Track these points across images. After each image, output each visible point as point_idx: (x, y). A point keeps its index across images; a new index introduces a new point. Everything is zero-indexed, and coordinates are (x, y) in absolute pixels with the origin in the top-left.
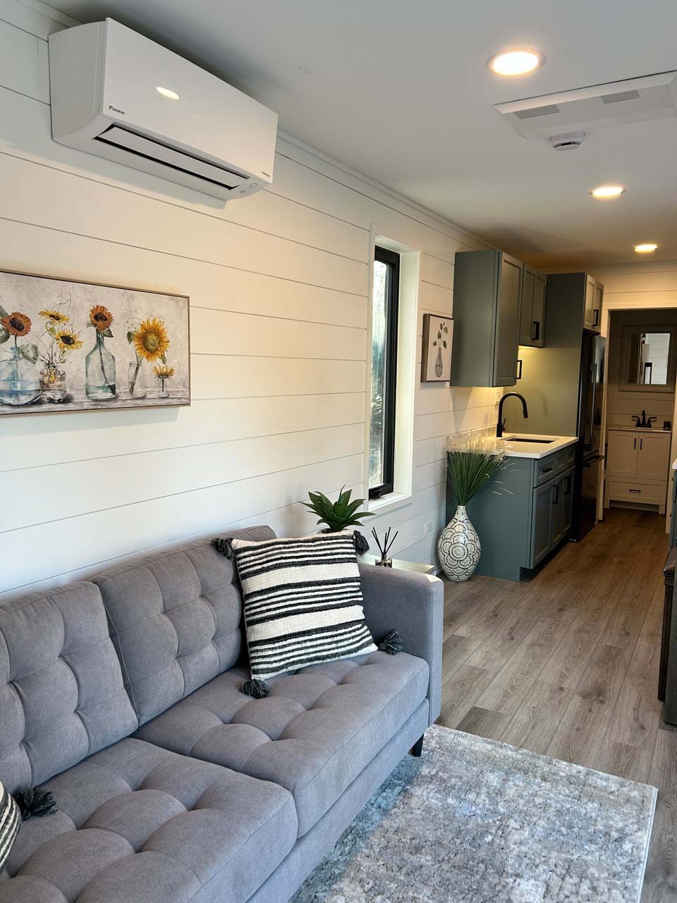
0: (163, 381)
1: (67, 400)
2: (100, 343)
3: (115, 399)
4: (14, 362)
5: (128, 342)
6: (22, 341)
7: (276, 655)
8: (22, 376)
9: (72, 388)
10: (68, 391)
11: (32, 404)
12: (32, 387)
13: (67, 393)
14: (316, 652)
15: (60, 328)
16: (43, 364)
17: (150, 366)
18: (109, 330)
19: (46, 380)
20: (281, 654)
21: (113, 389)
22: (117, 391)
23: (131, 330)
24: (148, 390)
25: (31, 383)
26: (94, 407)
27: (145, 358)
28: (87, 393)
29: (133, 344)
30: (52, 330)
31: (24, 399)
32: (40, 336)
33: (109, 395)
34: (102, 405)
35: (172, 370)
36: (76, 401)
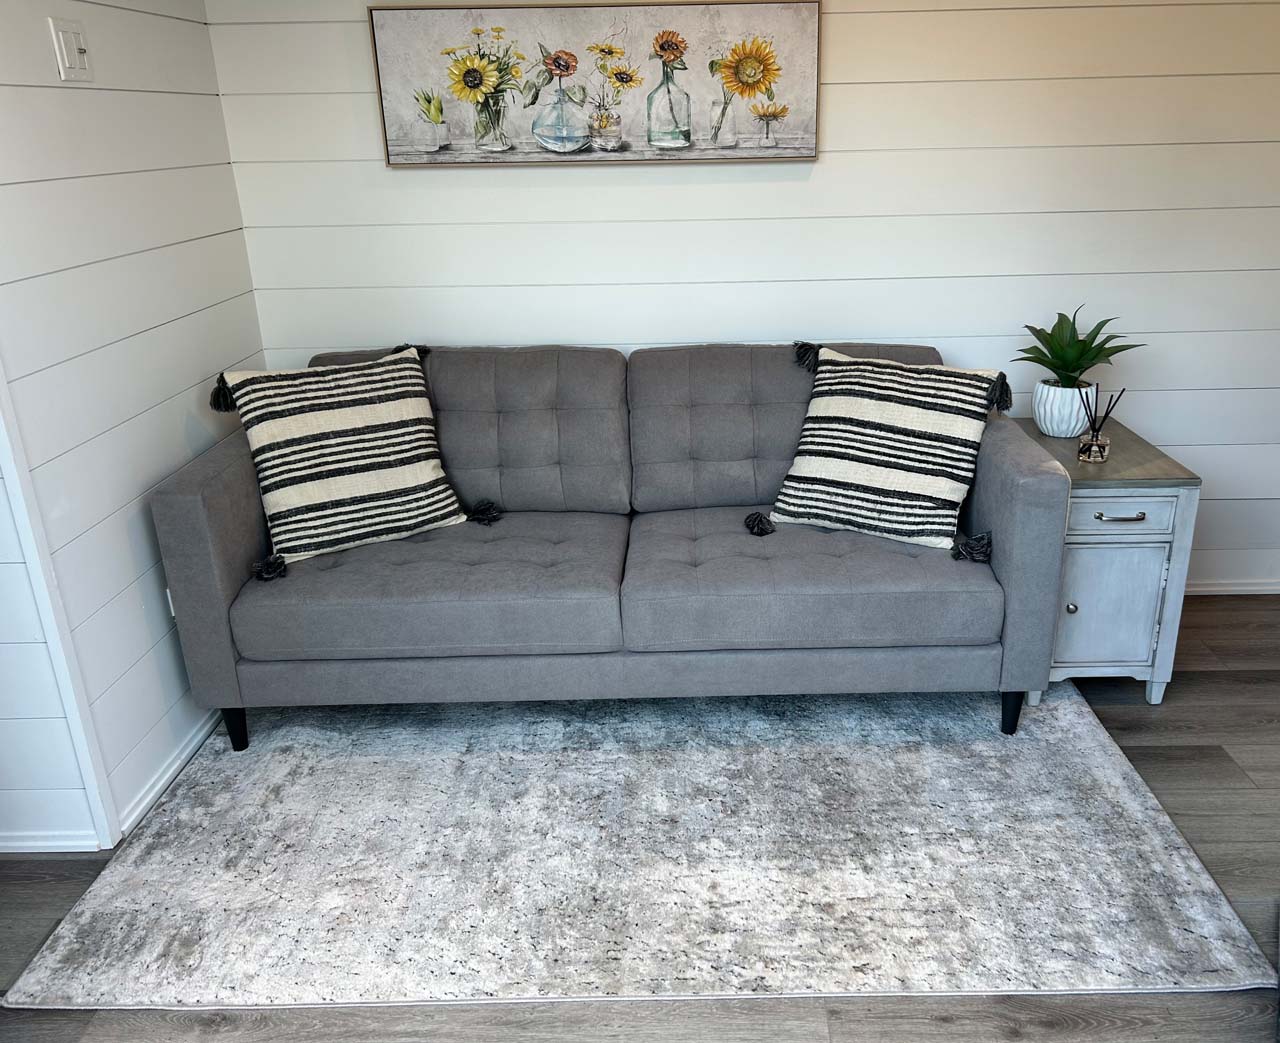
0: (768, 124)
1: (624, 148)
2: (668, 77)
3: (691, 147)
4: (559, 105)
5: (710, 74)
6: (566, 82)
7: (796, 497)
8: (567, 120)
9: (629, 134)
10: (624, 138)
11: (580, 151)
12: (579, 133)
13: (623, 139)
14: (849, 514)
15: (613, 64)
16: (592, 107)
17: (744, 106)
18: (682, 61)
19: (596, 125)
20: (802, 498)
21: (687, 135)
22: (692, 138)
23: (715, 58)
24: (743, 136)
25: (577, 129)
26: (659, 157)
27: (737, 94)
28: (649, 140)
29: (718, 76)
30: (603, 68)
31: (570, 147)
32: (589, 75)
33: (681, 143)
34: (670, 156)
35: (785, 109)
36: (634, 149)
